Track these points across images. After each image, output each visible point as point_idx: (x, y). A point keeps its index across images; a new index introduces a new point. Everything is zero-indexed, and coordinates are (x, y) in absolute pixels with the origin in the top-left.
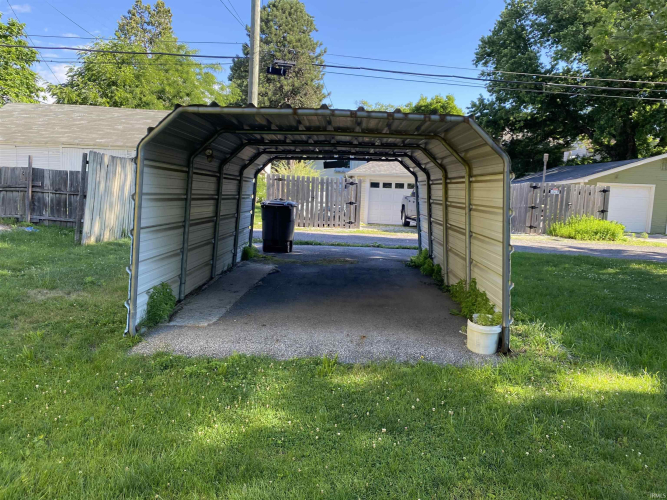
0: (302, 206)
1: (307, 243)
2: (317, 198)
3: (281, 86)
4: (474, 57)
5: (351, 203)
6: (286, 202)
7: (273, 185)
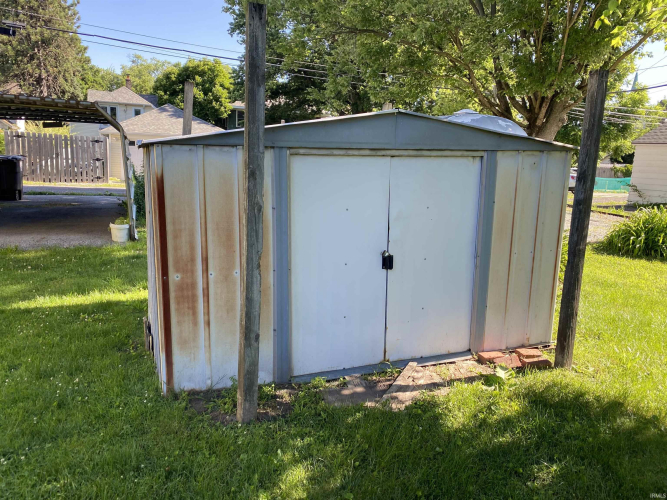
0: (46, 163)
1: (41, 194)
2: (62, 155)
3: (29, 35)
4: (229, 27)
5: (98, 160)
6: (11, 155)
7: (12, 141)
